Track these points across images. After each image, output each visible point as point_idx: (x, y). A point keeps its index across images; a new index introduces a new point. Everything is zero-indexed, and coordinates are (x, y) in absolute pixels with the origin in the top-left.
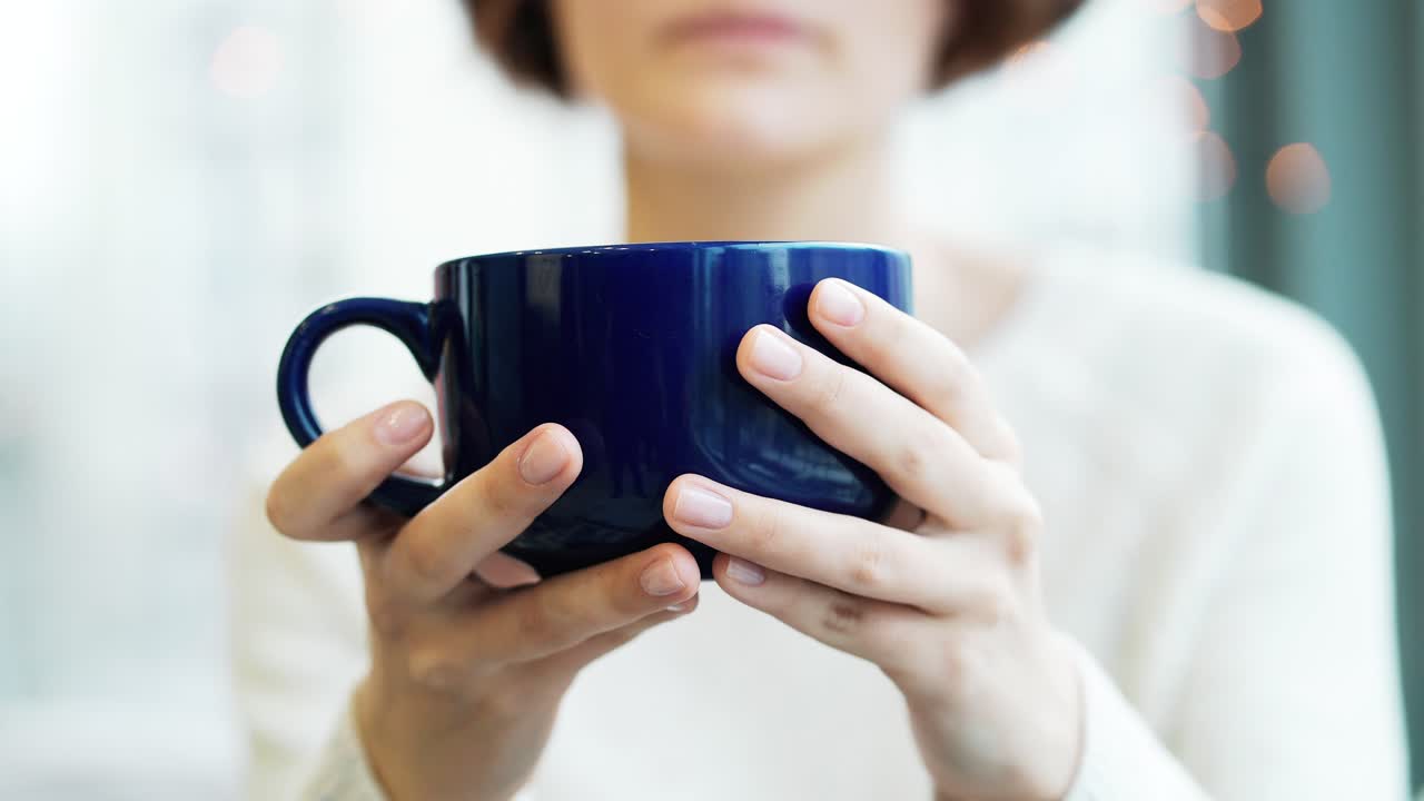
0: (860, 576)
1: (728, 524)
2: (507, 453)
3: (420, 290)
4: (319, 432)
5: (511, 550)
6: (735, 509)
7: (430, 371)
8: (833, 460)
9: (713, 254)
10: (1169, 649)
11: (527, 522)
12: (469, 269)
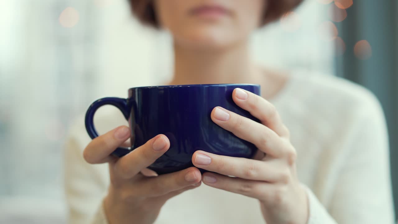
0: (247, 174)
1: (210, 164)
2: (149, 142)
3: (124, 95)
4: (97, 136)
5: (149, 168)
6: (212, 159)
7: (127, 117)
8: (239, 141)
9: (206, 88)
10: (329, 184)
11: (154, 161)
12: (138, 91)
